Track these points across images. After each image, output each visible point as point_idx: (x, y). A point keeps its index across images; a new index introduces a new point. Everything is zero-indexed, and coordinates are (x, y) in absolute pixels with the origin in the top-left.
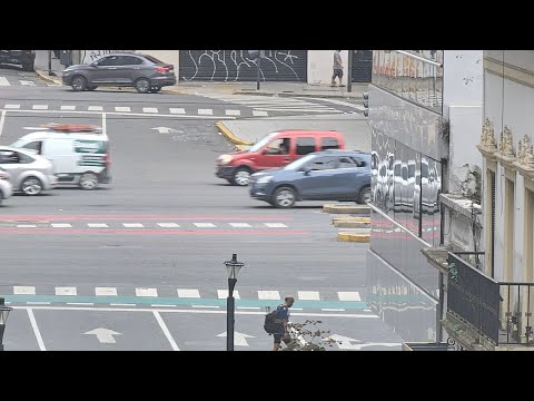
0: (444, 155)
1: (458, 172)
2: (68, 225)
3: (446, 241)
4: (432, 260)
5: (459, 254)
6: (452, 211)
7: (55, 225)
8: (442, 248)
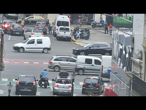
0: (132, 47)
1: (136, 52)
2: (28, 63)
3: (132, 71)
4: (128, 75)
5: (136, 74)
6: (134, 62)
7: (24, 63)
8: (131, 72)
